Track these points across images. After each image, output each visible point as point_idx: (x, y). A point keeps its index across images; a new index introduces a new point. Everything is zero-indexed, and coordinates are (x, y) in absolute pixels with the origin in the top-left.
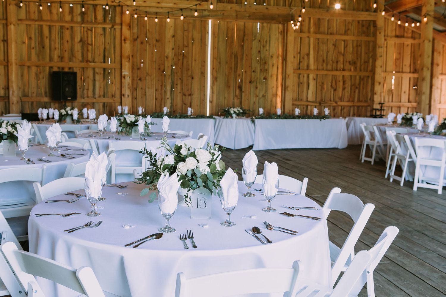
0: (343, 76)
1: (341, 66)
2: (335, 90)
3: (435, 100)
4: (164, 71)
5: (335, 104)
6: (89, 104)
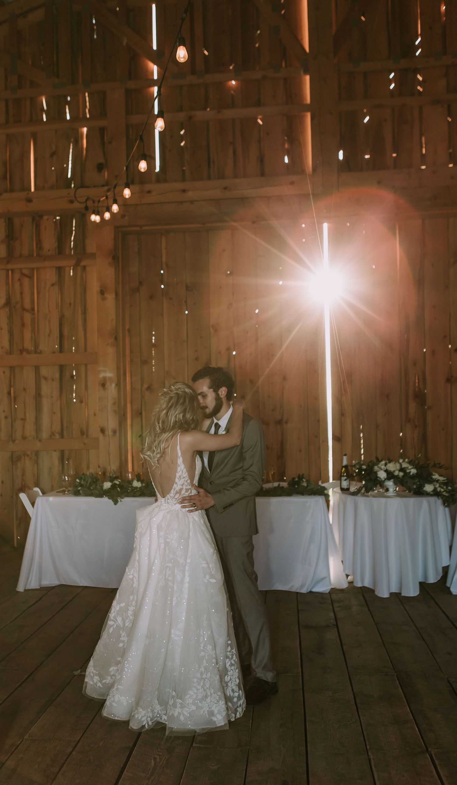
6: (28, 456)
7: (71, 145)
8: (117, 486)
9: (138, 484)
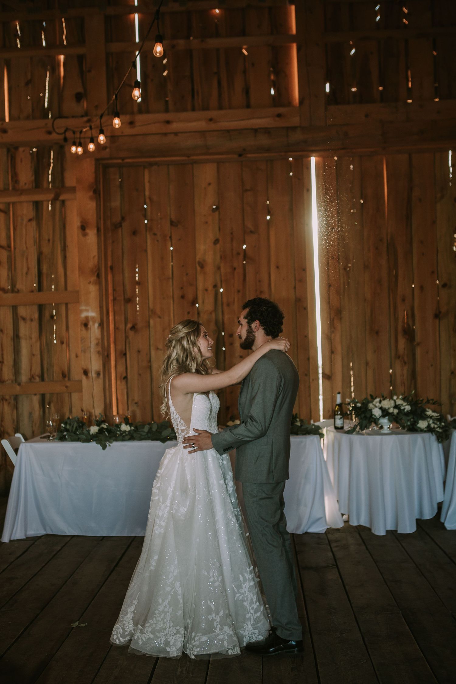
4: (195, 301)
6: (6, 400)
7: (48, 73)
8: (105, 430)
9: (127, 428)
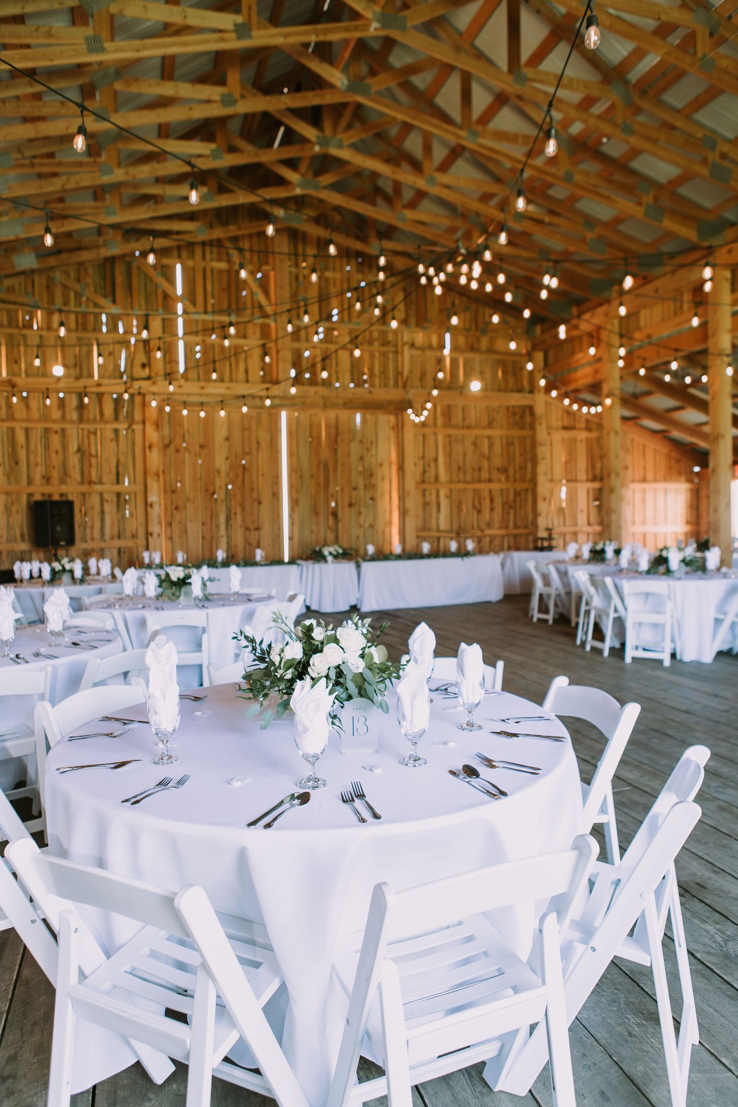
0: (490, 491)
1: (485, 475)
2: (479, 512)
3: (626, 522)
4: (214, 493)
5: (479, 534)
6: (96, 551)
7: (124, 349)
